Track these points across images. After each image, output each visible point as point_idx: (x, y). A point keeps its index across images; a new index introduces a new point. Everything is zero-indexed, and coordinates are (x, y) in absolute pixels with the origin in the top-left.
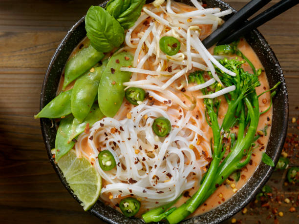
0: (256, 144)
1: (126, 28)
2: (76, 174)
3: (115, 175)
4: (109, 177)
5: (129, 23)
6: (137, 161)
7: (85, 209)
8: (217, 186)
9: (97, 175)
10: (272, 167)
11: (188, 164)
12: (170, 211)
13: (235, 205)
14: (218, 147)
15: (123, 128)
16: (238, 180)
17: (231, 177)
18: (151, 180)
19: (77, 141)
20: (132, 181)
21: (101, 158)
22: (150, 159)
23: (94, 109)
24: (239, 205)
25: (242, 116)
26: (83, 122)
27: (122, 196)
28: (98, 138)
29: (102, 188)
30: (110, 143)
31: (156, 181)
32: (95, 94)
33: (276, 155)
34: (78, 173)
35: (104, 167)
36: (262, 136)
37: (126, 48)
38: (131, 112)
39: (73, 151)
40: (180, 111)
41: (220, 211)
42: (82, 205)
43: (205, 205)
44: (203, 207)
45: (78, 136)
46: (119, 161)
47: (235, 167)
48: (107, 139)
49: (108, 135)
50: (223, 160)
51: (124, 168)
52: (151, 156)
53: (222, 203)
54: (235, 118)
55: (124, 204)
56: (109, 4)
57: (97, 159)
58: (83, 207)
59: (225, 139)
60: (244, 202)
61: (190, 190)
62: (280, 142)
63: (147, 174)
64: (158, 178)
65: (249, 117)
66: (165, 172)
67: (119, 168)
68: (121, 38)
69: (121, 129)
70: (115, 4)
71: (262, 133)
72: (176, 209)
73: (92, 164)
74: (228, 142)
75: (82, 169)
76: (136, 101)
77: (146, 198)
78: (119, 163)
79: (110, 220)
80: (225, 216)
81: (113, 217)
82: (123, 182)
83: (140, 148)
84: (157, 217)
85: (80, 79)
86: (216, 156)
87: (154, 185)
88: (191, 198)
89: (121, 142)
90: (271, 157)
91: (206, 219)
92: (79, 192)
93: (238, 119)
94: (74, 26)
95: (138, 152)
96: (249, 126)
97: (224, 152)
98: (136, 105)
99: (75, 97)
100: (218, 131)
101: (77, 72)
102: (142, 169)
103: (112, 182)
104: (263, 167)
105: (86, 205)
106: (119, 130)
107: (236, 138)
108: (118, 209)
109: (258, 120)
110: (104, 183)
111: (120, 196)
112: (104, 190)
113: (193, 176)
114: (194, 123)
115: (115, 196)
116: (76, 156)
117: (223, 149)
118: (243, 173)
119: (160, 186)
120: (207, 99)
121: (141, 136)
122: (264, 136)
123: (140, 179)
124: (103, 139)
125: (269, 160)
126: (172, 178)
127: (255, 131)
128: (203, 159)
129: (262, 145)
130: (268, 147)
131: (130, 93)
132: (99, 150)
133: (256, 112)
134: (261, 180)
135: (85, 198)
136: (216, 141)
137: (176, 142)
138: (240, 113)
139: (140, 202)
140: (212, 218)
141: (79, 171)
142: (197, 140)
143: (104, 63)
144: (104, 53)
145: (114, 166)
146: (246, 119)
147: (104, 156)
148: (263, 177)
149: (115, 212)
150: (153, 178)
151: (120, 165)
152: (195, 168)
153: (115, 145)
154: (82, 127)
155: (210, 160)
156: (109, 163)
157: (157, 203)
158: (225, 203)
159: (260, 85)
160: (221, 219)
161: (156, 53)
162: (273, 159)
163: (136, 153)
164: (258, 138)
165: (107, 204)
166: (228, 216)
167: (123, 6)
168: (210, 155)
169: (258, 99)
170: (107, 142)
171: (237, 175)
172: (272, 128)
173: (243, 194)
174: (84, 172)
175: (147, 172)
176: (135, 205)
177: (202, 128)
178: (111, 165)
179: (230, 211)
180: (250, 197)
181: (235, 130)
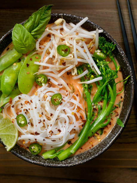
0: (113, 112)
1: (36, 39)
2: (3, 129)
3: (26, 129)
4: (23, 131)
5: (38, 36)
6: (40, 121)
7: (8, 150)
8: (89, 138)
9: (16, 129)
10: (123, 127)
11: (71, 124)
12: (60, 152)
13: (100, 150)
14: (90, 114)
16: (101, 134)
17: (97, 132)
19: (3, 108)
20: (37, 134)
21: (18, 119)
22: (48, 121)
23: (15, 89)
24: (102, 150)
25: (106, 96)
26: (8, 96)
27: (30, 142)
28: (17, 107)
29: (18, 137)
30: (24, 110)
31: (52, 134)
32: (17, 79)
33: (125, 120)
34: (4, 128)
35: (20, 125)
36: (117, 108)
37: (38, 52)
38: (37, 91)
39: (1, 114)
40: (67, 91)
41: (90, 153)
42: (6, 148)
43: (82, 149)
44: (80, 150)
45: (4, 105)
46: (29, 121)
47: (100, 126)
48: (22, 107)
49: (23, 105)
50: (93, 121)
51: (32, 125)
52: (49, 119)
53: (92, 148)
54: (101, 96)
55: (32, 147)
56: (26, 23)
57: (16, 119)
59: (95, 109)
60: (105, 148)
61: (72, 139)
62: (128, 112)
63: (46, 130)
64: (52, 132)
65: (110, 96)
66: (57, 128)
67: (29, 126)
68: (33, 46)
69: (31, 101)
70: (29, 24)
71: (117, 106)
72: (63, 151)
73: (13, 122)
74: (97, 111)
75: (6, 125)
76: (41, 83)
77: (45, 144)
78: (29, 123)
79: (23, 157)
80: (93, 157)
81: (25, 155)
82: (32, 134)
83: (42, 113)
84: (52, 156)
85: (7, 70)
86: (89, 120)
87: (50, 137)
88: (73, 144)
89: (30, 109)
90: (122, 121)
91: (82, 158)
92: (4, 140)
93: (103, 97)
94: (3, 37)
95: (41, 116)
96: (110, 101)
97: (93, 117)
98: (41, 86)
99: (3, 81)
100: (90, 104)
101: (5, 65)
102: (43, 127)
103: (25, 133)
104: (117, 127)
105: (9, 148)
106: (30, 102)
107: (101, 109)
108: (28, 150)
109: (115, 98)
110: (20, 134)
111: (29, 142)
112: (20, 138)
113: (74, 131)
114: (75, 99)
115: (27, 142)
116: (3, 117)
117: (93, 115)
118: (105, 130)
119: (54, 137)
120: (84, 84)
121: (43, 106)
122: (119, 108)
123: (42, 132)
124: (20, 107)
125: (121, 123)
126: (61, 132)
127: (113, 105)
128: (80, 121)
129: (118, 113)
130: (121, 114)
131: (38, 78)
132: (17, 114)
133: (114, 93)
134: (115, 135)
135: (8, 143)
136: (89, 110)
137: (64, 110)
138: (105, 93)
139: (41, 146)
140: (85, 157)
141: (5, 126)
142: (76, 109)
143: (22, 60)
144: (23, 54)
145: (26, 124)
146: (108, 97)
147: (20, 117)
148: (117, 133)
149: (27, 152)
150: (49, 132)
151: (30, 123)
152: (75, 126)
153: (27, 111)
154: (7, 99)
155: (85, 122)
156: (23, 122)
157: (52, 147)
158: (94, 148)
159: (118, 77)
160: (90, 158)
162: (123, 122)
163: (40, 117)
164: (114, 109)
165: (21, 147)
166: (95, 157)
167: (34, 26)
168: (85, 119)
169: (116, 85)
170: (22, 109)
171: (101, 131)
172: (123, 103)
173: (105, 143)
174: (7, 127)
175: (46, 128)
176: (38, 148)
177: (80, 102)
178: (24, 123)
179: (96, 154)
180: (108, 145)
181: (101, 104)
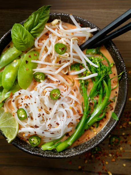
0: (109, 106)
1: (35, 37)
2: (4, 122)
3: (27, 122)
4: (23, 124)
5: (37, 34)
6: (39, 115)
7: (9, 142)
8: (85, 130)
9: (16, 122)
10: (117, 121)
11: (68, 117)
12: (58, 144)
13: (95, 142)
14: (87, 108)
15: (32, 96)
16: (97, 127)
17: (94, 125)
18: (47, 126)
19: (5, 102)
20: (36, 127)
21: (18, 113)
23: (16, 84)
24: (98, 142)
25: (101, 91)
26: (9, 91)
27: (30, 135)
28: (17, 101)
29: (19, 130)
30: (24, 104)
31: (50, 127)
32: (16, 76)
33: (120, 113)
34: (6, 121)
35: (20, 118)
36: (112, 102)
37: (35, 49)
38: (37, 87)
39: (2, 108)
40: (65, 87)
41: (87, 145)
42: (7, 140)
43: (78, 141)
45: (6, 99)
46: (29, 115)
47: (96, 120)
48: (22, 102)
49: (23, 99)
50: (89, 115)
51: (32, 118)
52: (48, 113)
53: (88, 140)
54: (97, 91)
55: (32, 139)
56: (26, 22)
57: (16, 113)
58: (7, 141)
59: (90, 103)
60: (101, 140)
61: (69, 132)
62: (123, 106)
63: (45, 123)
64: (51, 126)
65: (105, 91)
66: (55, 122)
67: (29, 119)
68: (32, 43)
69: (31, 96)
70: (29, 23)
71: (112, 100)
72: (61, 143)
73: (14, 116)
74: (93, 105)
75: (7, 119)
76: (40, 80)
77: (44, 136)
78: (29, 116)
79: (23, 148)
80: (89, 148)
81: (25, 147)
82: (32, 127)
83: (42, 108)
84: (50, 147)
85: (8, 66)
86: (85, 113)
87: (49, 129)
88: (70, 137)
89: (30, 104)
90: (117, 115)
91: (78, 149)
92: (5, 132)
93: (99, 92)
94: (4, 35)
95: (40, 110)
96: (105, 96)
97: (90, 111)
98: (40, 82)
99: (4, 77)
100: (87, 99)
101: (6, 62)
102: (42, 120)
103: (25, 126)
104: (112, 120)
105: (10, 140)
106: (29, 97)
107: (97, 103)
108: (28, 142)
109: (110, 93)
110: (20, 127)
111: (29, 135)
112: (20, 131)
113: (72, 124)
114: (73, 94)
115: (26, 135)
116: (4, 111)
117: (89, 109)
118: (101, 123)
119: (52, 130)
120: (81, 80)
121: (42, 101)
122: (113, 102)
123: (41, 125)
124: (20, 101)
125: (116, 116)
126: (59, 125)
127: (108, 99)
128: (77, 115)
129: (112, 107)
130: (115, 108)
131: (36, 75)
132: (18, 108)
133: (109, 88)
134: (111, 128)
135: (9, 136)
136: (85, 104)
137: (62, 105)
138: (100, 88)
139: (40, 139)
140: (82, 149)
141: (6, 119)
142: (74, 104)
143: (22, 57)
144: (22, 51)
145: (26, 118)
146: (103, 92)
147: (21, 111)
148: (112, 126)
149: (26, 144)
150: (48, 126)
151: (30, 117)
152: (73, 120)
153: (27, 106)
154: (8, 94)
155: (82, 116)
156: (23, 116)
157: (50, 139)
158: (90, 140)
159: (112, 73)
160: (87, 150)
161: (53, 53)
162: (118, 116)
163: (39, 111)
164: (110, 103)
165: (22, 139)
166: (91, 148)
167: (33, 24)
168: (82, 112)
169: (110, 81)
170: (23, 104)
171: (97, 124)
172: (118, 97)
173: (100, 135)
174: (8, 121)
175: (45, 122)
176: (38, 140)
177: (78, 97)
178: (24, 117)
179: (92, 145)
180: (104, 137)
181: (97, 98)
